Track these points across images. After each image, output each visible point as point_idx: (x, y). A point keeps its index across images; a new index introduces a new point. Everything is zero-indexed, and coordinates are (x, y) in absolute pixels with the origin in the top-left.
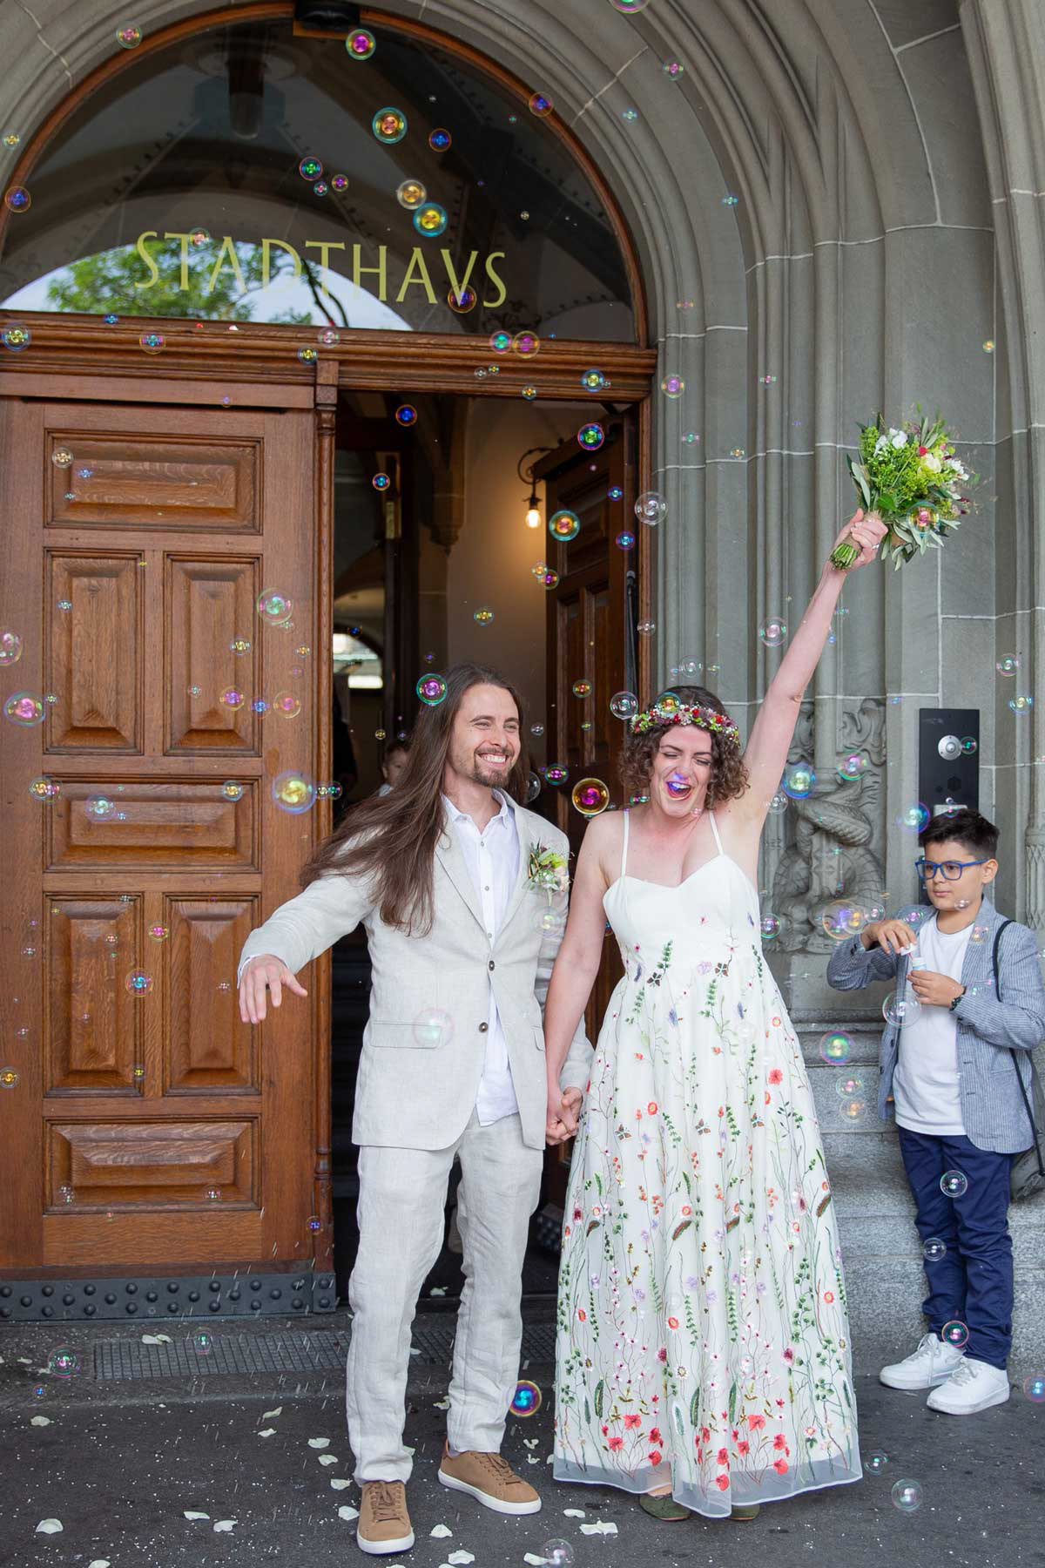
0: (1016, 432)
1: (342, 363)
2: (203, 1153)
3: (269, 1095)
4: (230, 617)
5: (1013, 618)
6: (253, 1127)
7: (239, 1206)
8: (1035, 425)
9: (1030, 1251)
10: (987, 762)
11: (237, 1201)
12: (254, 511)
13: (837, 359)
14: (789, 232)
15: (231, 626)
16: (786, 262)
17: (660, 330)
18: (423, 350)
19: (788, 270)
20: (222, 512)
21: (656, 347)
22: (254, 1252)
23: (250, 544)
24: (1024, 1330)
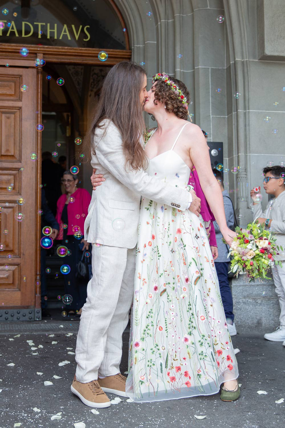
0: (231, 63)
1: (44, 54)
2: (4, 274)
3: (23, 258)
4: (13, 124)
5: (232, 115)
6: (18, 267)
7: (14, 290)
8: (237, 59)
9: (241, 293)
10: (225, 157)
11: (14, 289)
12: (20, 95)
13: (181, 47)
14: (167, 13)
15: (13, 127)
16: (166, 22)
17: (132, 45)
18: (66, 51)
19: (167, 24)
20: (11, 95)
21: (131, 50)
22: (18, 303)
23: (18, 104)
24: (240, 316)
